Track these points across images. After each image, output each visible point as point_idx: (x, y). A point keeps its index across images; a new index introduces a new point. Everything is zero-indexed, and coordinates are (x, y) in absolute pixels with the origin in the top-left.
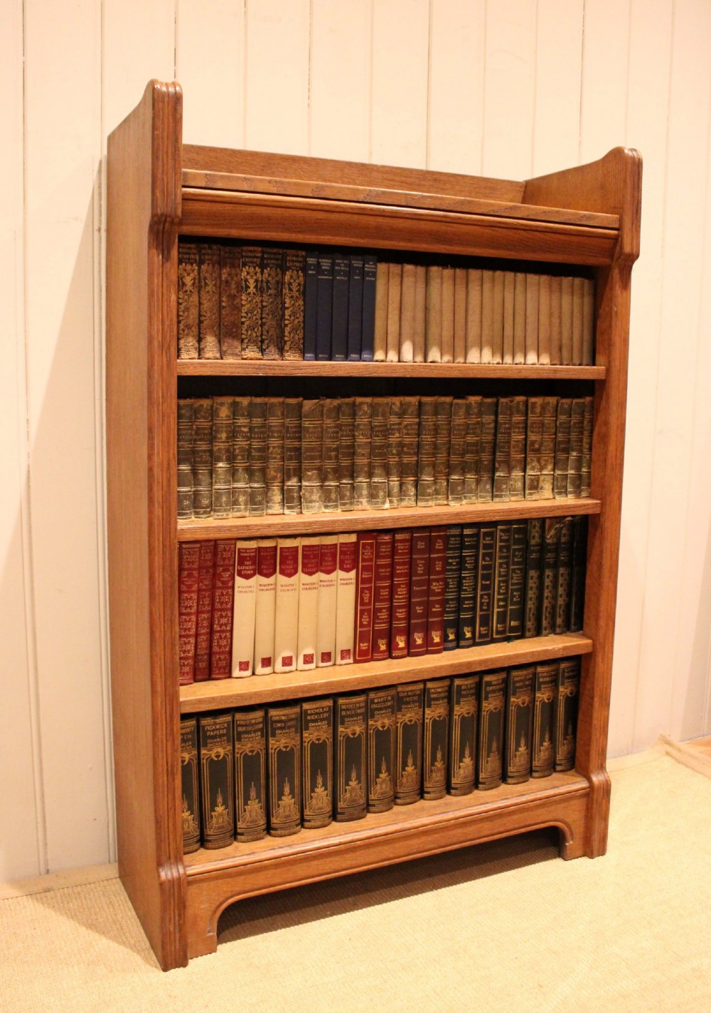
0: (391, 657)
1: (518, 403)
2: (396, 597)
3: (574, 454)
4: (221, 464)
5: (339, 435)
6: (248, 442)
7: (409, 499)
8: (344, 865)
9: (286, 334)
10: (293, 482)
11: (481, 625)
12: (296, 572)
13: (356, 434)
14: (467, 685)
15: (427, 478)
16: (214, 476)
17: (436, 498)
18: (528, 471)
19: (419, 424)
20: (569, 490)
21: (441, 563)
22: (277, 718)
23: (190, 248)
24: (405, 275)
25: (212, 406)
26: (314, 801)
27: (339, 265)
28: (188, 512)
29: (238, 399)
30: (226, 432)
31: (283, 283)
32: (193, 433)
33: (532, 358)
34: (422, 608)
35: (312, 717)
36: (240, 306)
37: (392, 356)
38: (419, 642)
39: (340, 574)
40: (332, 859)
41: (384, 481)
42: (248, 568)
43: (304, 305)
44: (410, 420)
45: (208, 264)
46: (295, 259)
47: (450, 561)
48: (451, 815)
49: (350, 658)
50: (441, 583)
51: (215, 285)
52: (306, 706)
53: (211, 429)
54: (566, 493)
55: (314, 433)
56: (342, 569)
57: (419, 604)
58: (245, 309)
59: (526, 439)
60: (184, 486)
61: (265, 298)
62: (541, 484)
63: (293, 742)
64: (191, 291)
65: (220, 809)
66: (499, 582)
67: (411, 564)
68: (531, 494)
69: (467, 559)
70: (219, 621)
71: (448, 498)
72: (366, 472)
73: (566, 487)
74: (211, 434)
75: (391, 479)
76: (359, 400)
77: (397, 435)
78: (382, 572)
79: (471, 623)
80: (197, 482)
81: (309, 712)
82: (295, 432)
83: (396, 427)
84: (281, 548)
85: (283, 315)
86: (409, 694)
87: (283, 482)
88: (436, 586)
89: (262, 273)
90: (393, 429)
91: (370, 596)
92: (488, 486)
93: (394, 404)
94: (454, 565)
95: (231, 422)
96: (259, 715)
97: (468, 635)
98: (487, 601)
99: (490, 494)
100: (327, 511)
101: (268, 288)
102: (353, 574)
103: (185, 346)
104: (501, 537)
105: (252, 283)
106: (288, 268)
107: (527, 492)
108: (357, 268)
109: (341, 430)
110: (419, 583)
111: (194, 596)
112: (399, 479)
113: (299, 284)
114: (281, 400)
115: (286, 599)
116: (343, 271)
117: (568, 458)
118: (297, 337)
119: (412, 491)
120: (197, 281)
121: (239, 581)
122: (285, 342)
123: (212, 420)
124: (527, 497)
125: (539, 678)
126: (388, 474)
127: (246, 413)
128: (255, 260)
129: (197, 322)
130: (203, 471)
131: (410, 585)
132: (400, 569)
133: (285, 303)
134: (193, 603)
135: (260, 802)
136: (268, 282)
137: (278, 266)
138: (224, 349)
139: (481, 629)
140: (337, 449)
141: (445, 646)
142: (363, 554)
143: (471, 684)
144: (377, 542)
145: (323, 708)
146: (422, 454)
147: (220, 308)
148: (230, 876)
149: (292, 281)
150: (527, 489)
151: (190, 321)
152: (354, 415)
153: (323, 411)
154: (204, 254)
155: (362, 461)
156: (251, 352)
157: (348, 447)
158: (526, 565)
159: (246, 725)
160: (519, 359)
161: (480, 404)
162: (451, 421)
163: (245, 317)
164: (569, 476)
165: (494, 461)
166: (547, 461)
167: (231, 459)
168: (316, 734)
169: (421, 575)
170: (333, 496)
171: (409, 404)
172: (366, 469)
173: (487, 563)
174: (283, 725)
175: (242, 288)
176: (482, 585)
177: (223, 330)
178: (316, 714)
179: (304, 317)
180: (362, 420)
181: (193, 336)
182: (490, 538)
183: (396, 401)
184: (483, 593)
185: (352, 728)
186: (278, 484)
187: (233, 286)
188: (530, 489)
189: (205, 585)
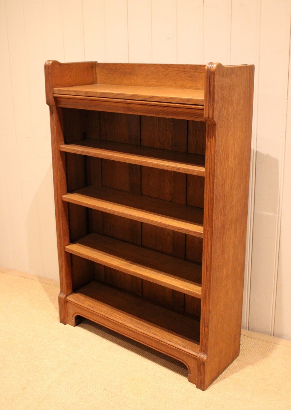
48: (141, 330)
148: (77, 307)
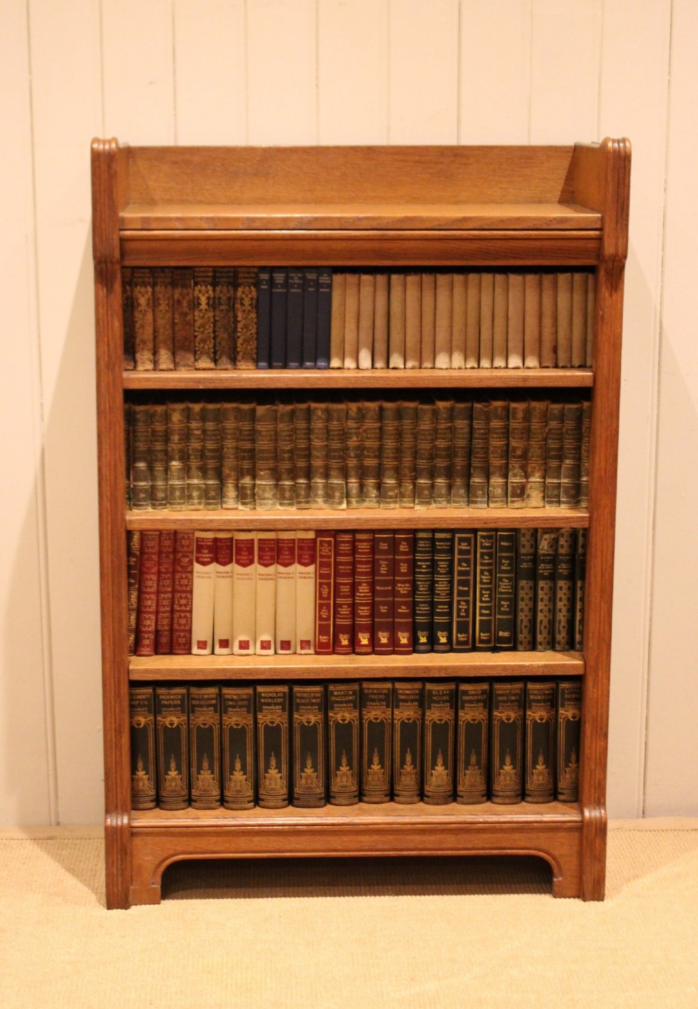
0: (354, 652)
1: (496, 408)
2: (358, 594)
3: (568, 461)
4: (174, 463)
5: (294, 438)
6: (202, 444)
7: (371, 501)
8: (288, 847)
9: (239, 345)
10: (247, 481)
11: (458, 632)
12: (251, 562)
13: (312, 437)
14: (439, 691)
15: (390, 482)
16: (169, 472)
17: (401, 501)
18: (509, 477)
19: (381, 428)
20: (562, 499)
21: (406, 565)
22: (229, 697)
23: (144, 273)
24: (362, 284)
25: (166, 412)
26: (267, 782)
27: (292, 278)
28: (144, 503)
29: (191, 405)
30: (179, 435)
31: (235, 299)
32: (149, 434)
33: (515, 361)
34: (386, 607)
35: (266, 700)
36: (192, 321)
37: (350, 363)
38: (384, 641)
39: (297, 568)
40: (275, 838)
41: (340, 482)
42: (206, 555)
43: (257, 317)
44: (371, 425)
45: (161, 286)
46: (246, 275)
47: (419, 563)
49: (310, 649)
50: (407, 585)
51: (168, 305)
52: (260, 689)
53: (166, 431)
54: (559, 502)
55: (267, 436)
56: (301, 563)
57: (384, 603)
58: (197, 324)
59: (508, 445)
60: (141, 480)
61: (217, 313)
62: (528, 491)
63: (244, 721)
64: (145, 311)
65: (173, 773)
66: (481, 589)
67: (374, 564)
68: (513, 502)
69: (439, 563)
70: (179, 601)
71: (414, 502)
72: (321, 473)
73: (558, 496)
74: (166, 435)
75: (349, 481)
76: (313, 405)
77: (355, 439)
78: (342, 569)
79: (448, 627)
80: (153, 479)
81: (263, 695)
82: (248, 435)
83: (353, 431)
84: (236, 540)
85: (236, 328)
86: (375, 691)
87: (237, 480)
88: (401, 587)
89: (214, 290)
90: (351, 434)
91: (329, 592)
92: (462, 491)
93: (351, 409)
94: (424, 569)
95: (184, 425)
96: (212, 691)
97: (443, 640)
98: (466, 607)
99: (466, 499)
100: (281, 508)
101: (220, 304)
102: (311, 568)
103: (141, 359)
104: (481, 543)
105: (203, 300)
106: (239, 285)
107: (509, 499)
108: (312, 280)
109: (296, 434)
110: (384, 583)
111: (154, 577)
112: (358, 481)
113: (252, 299)
114: (234, 405)
115: (243, 587)
116: (297, 284)
117: (560, 467)
118: (249, 347)
119: (374, 493)
120: (151, 301)
121: (197, 567)
122: (238, 353)
123: (167, 424)
124: (509, 504)
125: (530, 694)
126: (345, 475)
127: (198, 418)
128: (207, 279)
129: (152, 337)
130: (159, 467)
131: (372, 585)
132: (361, 568)
133: (237, 316)
134: (153, 583)
135: (212, 773)
136: (219, 298)
137: (229, 283)
138: (177, 360)
139: (459, 635)
140: (291, 451)
141: (414, 647)
142: (320, 550)
143: (443, 691)
144: (335, 541)
145: (277, 693)
146: (384, 458)
147: (174, 324)
148: (173, 835)
149: (244, 296)
150: (509, 496)
151: (146, 337)
152: (309, 420)
153: (276, 415)
154: (157, 278)
155: (318, 463)
156: (205, 363)
157: (305, 449)
158: (516, 574)
159: (199, 700)
160: (499, 362)
161: (452, 409)
162: (416, 426)
163: (198, 332)
164: (562, 484)
165: (469, 465)
166: (534, 468)
167: (184, 457)
168: (270, 716)
169: (383, 575)
170: (287, 494)
171: (368, 409)
172: (321, 470)
173: (464, 569)
174: (234, 703)
175: (194, 305)
176: (459, 591)
177: (177, 344)
178: (270, 698)
179: (257, 328)
180: (318, 425)
181: (149, 350)
182: (466, 544)
183: (353, 407)
184: (459, 598)
185: (306, 716)
186: (232, 481)
187: (185, 304)
188: (512, 497)
189: (165, 568)
